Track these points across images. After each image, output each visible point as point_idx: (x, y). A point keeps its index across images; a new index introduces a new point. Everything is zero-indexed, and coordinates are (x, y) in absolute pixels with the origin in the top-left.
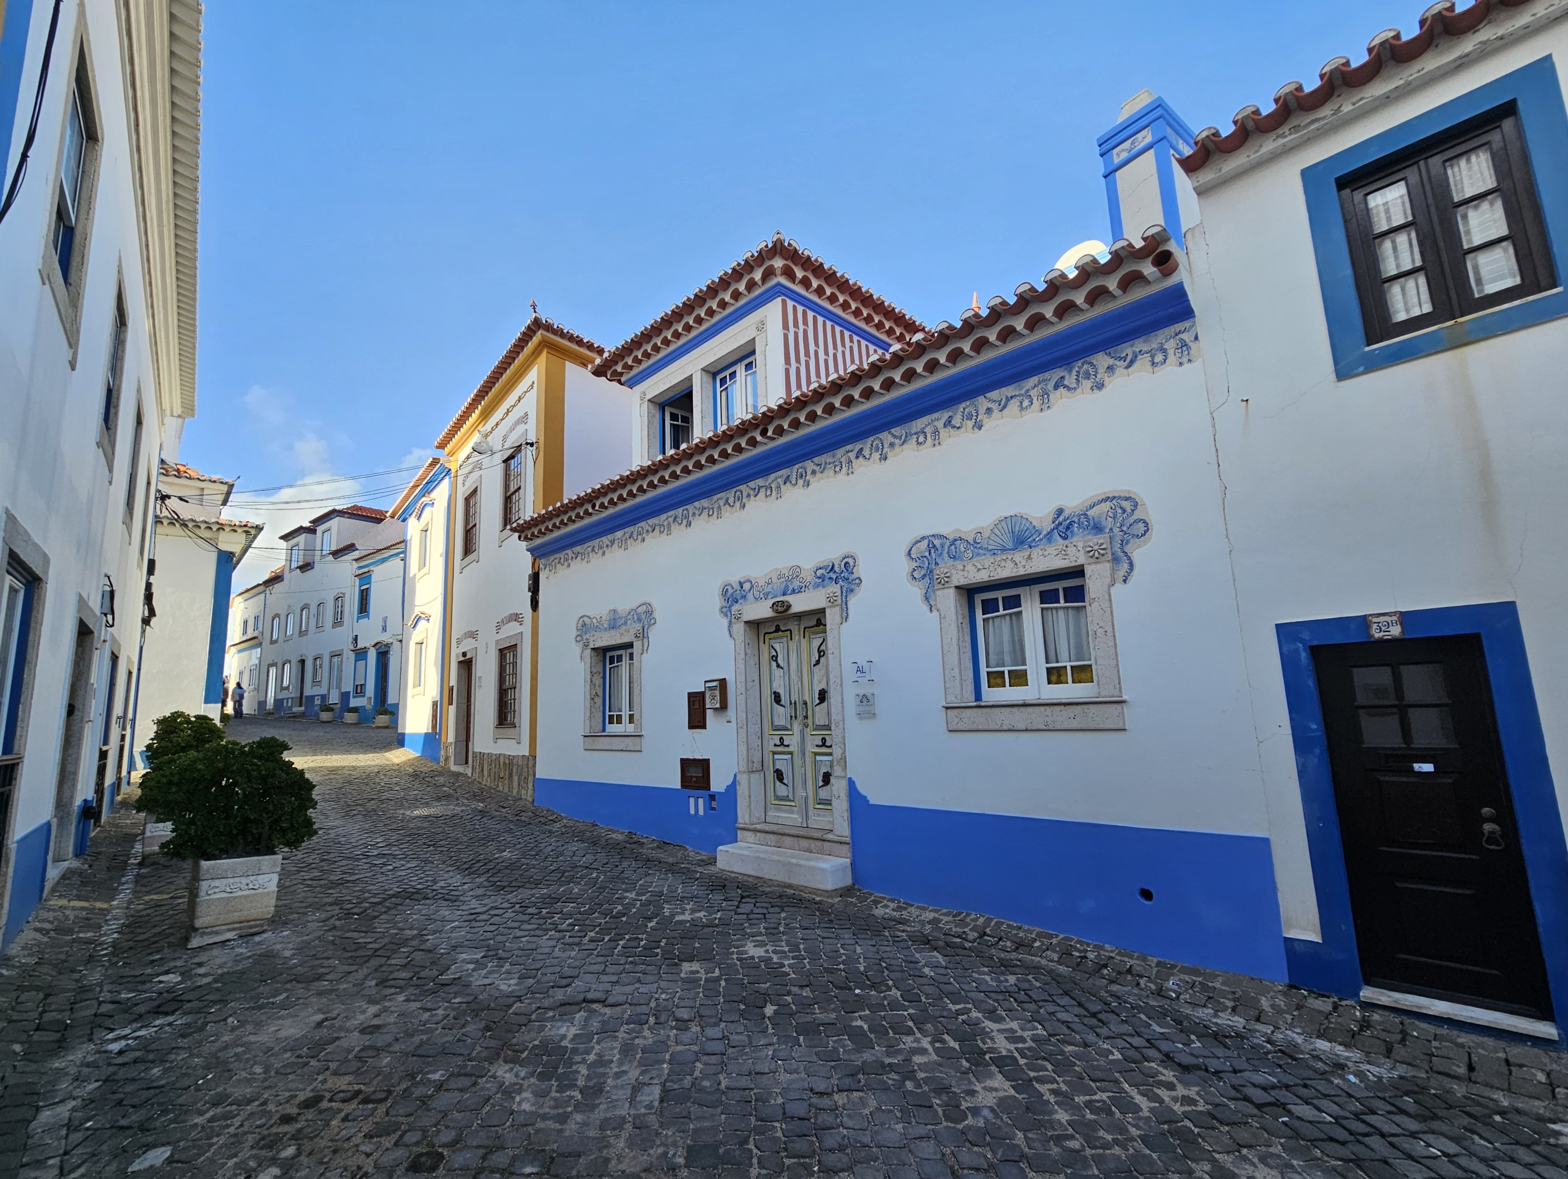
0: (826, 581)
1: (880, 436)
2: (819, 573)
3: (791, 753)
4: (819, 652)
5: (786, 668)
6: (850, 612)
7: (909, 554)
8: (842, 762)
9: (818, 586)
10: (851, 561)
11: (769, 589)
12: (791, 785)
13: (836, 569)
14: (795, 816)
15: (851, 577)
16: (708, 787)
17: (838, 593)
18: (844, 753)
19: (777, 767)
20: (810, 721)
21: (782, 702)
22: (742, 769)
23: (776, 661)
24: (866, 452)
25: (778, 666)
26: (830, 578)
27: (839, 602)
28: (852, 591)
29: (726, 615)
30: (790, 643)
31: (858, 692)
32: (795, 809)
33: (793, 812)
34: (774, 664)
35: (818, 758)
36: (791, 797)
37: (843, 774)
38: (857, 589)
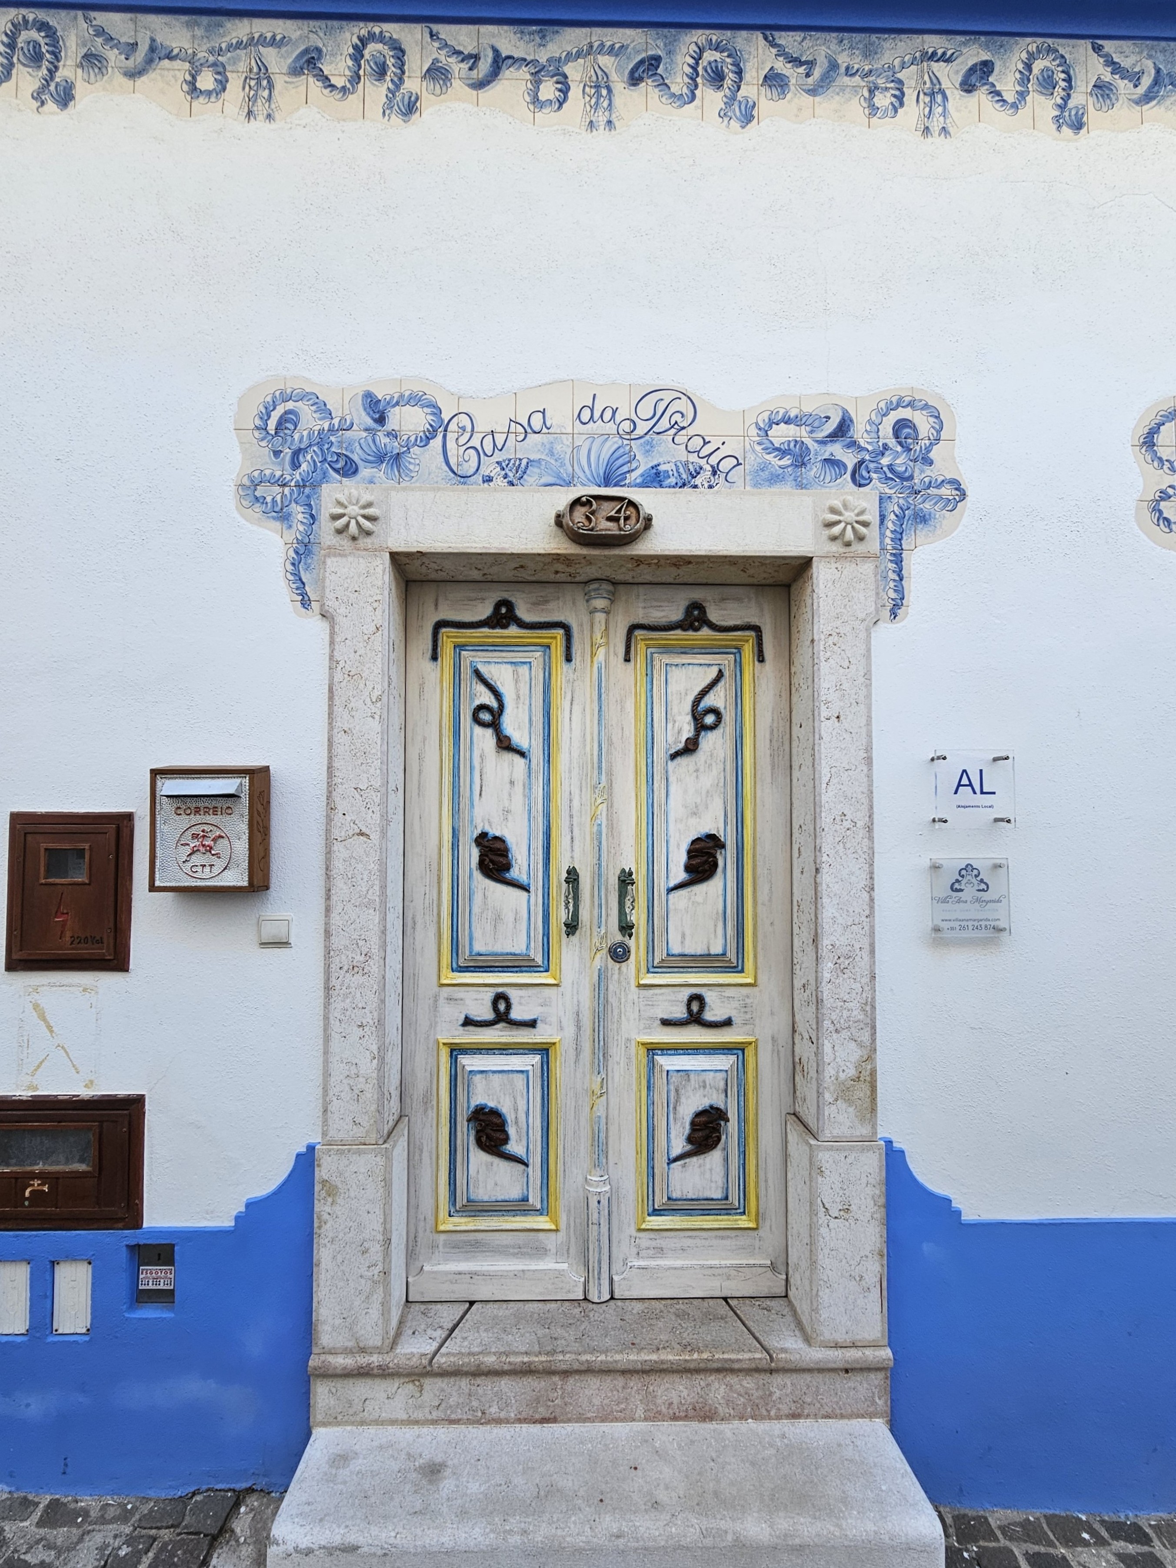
0: (814, 470)
1: (1064, 47)
2: (781, 434)
3: (544, 1050)
4: (697, 717)
5: (537, 755)
6: (914, 587)
7: (1149, 441)
8: (861, 1092)
9: (775, 479)
10: (923, 424)
11: (533, 446)
12: (536, 1160)
13: (860, 432)
14: (548, 1264)
15: (921, 475)
16: (134, 1219)
17: (872, 517)
18: (870, 1057)
19: (479, 1099)
20: (637, 944)
21: (517, 872)
22: (341, 1129)
23: (495, 725)
24: (1007, 84)
25: (505, 744)
26: (831, 462)
27: (873, 545)
28: (922, 519)
29: (283, 516)
30: (561, 671)
31: (941, 856)
32: (551, 1241)
33: (540, 1252)
34: (485, 738)
35: (666, 1062)
36: (535, 1200)
37: (864, 1131)
38: (944, 518)
